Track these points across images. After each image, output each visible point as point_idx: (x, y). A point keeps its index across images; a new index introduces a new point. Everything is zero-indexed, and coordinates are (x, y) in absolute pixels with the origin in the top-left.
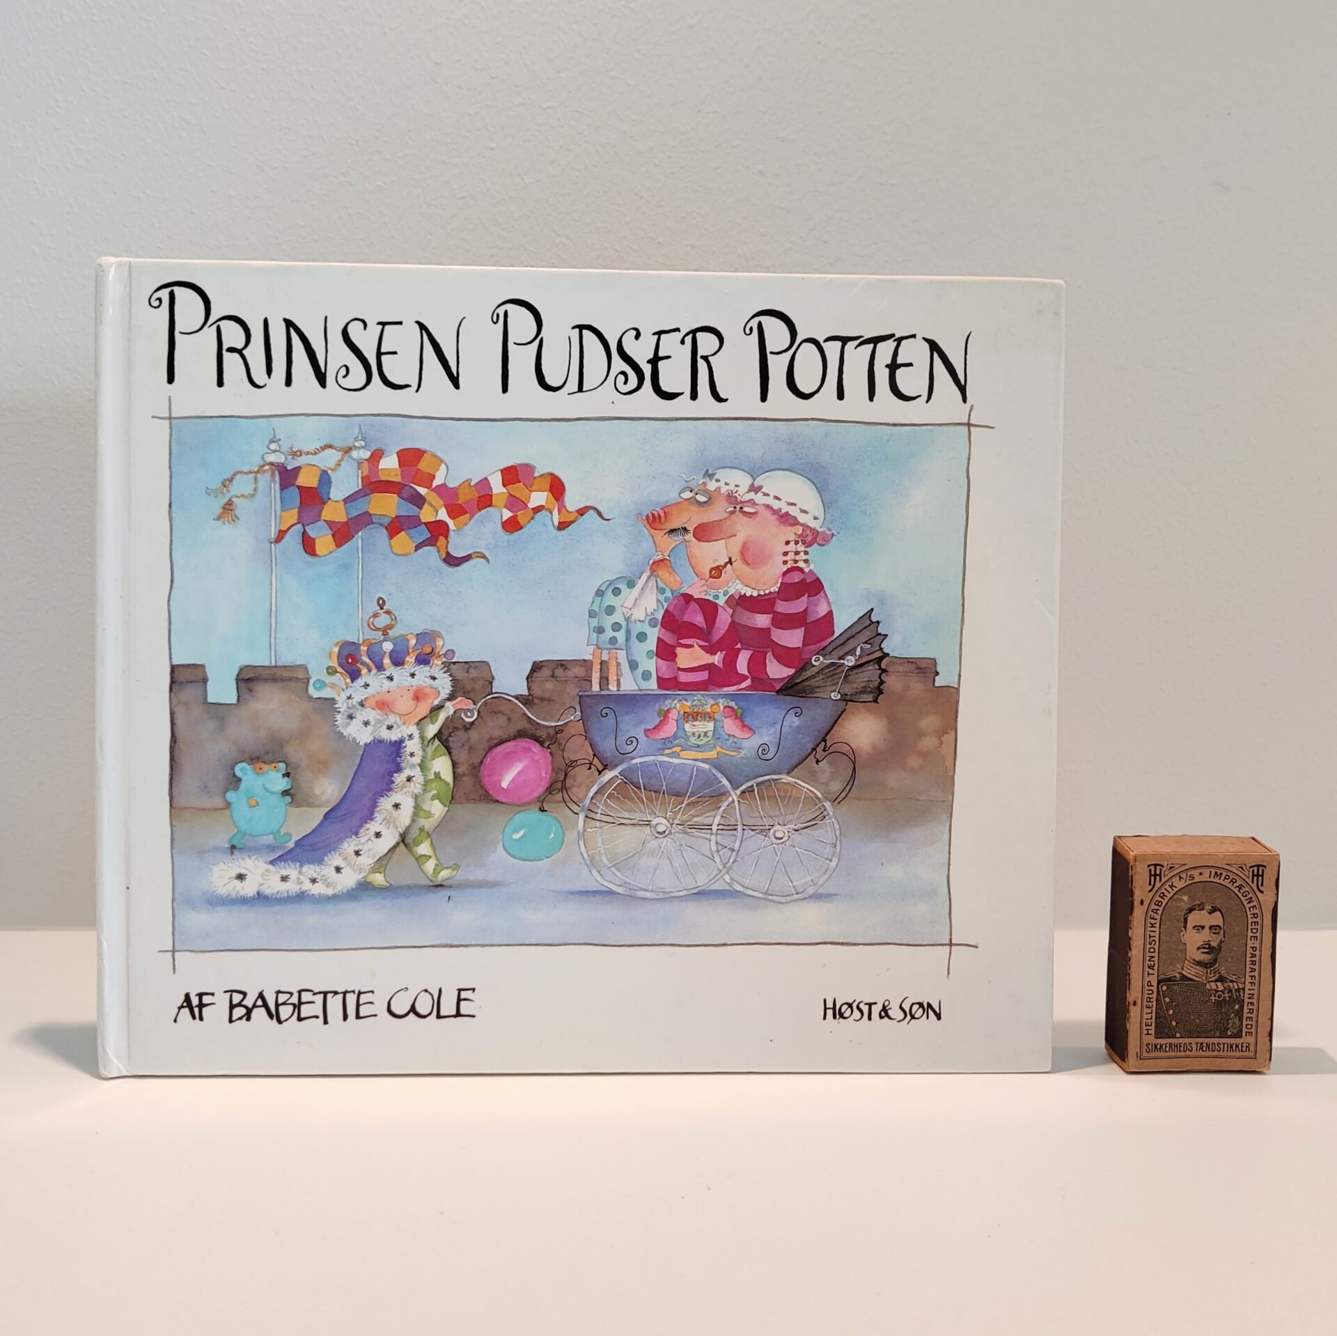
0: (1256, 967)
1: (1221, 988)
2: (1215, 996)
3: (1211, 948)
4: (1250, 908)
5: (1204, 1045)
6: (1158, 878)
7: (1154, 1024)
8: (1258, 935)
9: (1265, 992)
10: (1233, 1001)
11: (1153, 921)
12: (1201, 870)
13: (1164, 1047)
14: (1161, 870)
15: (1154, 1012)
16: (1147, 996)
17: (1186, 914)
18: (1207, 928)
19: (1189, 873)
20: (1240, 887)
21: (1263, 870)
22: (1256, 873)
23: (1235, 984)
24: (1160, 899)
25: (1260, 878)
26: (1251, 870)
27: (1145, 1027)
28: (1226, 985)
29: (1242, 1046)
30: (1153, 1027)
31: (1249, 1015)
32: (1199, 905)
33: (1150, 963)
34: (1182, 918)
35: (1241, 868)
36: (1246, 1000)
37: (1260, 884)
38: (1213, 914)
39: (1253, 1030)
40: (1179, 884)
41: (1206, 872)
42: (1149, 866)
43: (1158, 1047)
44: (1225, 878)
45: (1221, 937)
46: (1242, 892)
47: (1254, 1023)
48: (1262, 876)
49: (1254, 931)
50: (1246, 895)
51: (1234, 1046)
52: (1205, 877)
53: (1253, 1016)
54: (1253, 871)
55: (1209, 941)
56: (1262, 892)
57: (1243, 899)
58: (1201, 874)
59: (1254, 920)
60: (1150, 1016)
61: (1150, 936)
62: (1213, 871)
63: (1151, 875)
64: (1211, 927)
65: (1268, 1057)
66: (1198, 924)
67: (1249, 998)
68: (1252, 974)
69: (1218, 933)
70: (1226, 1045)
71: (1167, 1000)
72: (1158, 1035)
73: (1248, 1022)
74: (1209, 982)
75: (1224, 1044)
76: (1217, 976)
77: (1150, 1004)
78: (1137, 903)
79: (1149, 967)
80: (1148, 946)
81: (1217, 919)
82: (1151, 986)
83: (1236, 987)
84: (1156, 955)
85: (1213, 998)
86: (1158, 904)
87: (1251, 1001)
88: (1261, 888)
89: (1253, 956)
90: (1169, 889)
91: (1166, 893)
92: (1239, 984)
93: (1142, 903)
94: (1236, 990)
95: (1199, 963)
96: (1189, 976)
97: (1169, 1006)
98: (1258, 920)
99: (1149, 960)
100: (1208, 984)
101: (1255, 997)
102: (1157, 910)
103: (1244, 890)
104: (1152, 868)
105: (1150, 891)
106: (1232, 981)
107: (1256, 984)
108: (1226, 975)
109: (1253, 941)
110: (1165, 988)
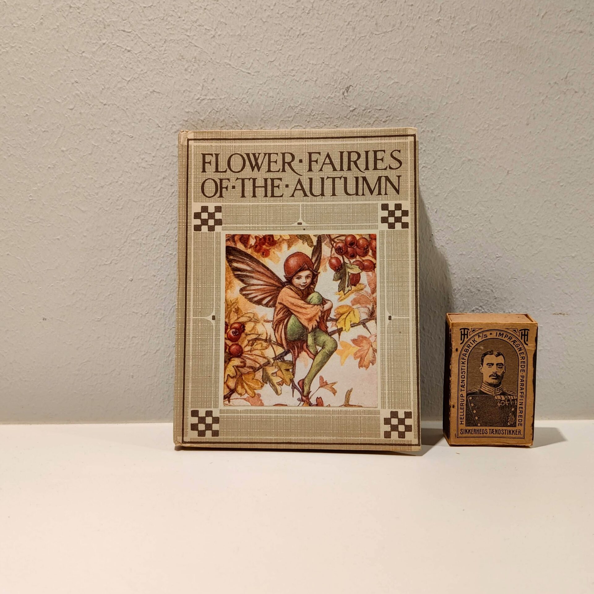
0: (524, 387)
1: (503, 398)
2: (500, 403)
3: (497, 376)
4: (520, 354)
5: (494, 430)
6: (466, 336)
7: (465, 418)
8: (525, 369)
9: (530, 401)
10: (510, 406)
11: (463, 361)
12: (490, 332)
13: (471, 431)
14: (467, 331)
15: (465, 411)
16: (460, 403)
17: (482, 357)
18: (495, 365)
19: (484, 334)
20: (514, 342)
21: (528, 332)
22: (523, 334)
23: (512, 396)
24: (467, 348)
25: (526, 337)
26: (521, 332)
27: (460, 420)
28: (506, 397)
29: (516, 432)
30: (464, 420)
31: (520, 414)
32: (490, 352)
33: (462, 384)
34: (480, 359)
35: (515, 331)
36: (518, 406)
37: (526, 340)
38: (498, 357)
39: (522, 423)
40: (478, 340)
41: (494, 333)
42: (461, 329)
43: (468, 431)
44: (505, 337)
45: (503, 370)
46: (515, 344)
47: (523, 419)
48: (527, 335)
49: (523, 367)
50: (518, 347)
51: (512, 431)
52: (494, 336)
53: (523, 414)
54: (522, 332)
55: (496, 372)
56: (527, 345)
57: (516, 348)
58: (491, 334)
59: (523, 360)
60: (463, 413)
61: (462, 369)
62: (498, 332)
63: (462, 335)
64: (497, 364)
65: (532, 438)
66: (490, 362)
67: (520, 405)
68: (521, 391)
69: (502, 368)
70: (507, 431)
71: (472, 405)
72: (468, 424)
73: (520, 418)
74: (496, 395)
75: (506, 430)
76: (501, 392)
77: (463, 407)
78: (454, 350)
79: (461, 386)
80: (461, 375)
81: (501, 359)
82: (463, 397)
83: (512, 398)
84: (465, 379)
85: (499, 404)
86: (466, 351)
87: (521, 406)
88: (527, 342)
89: (522, 381)
90: (472, 342)
91: (471, 345)
92: (514, 397)
93: (457, 350)
94: (512, 400)
95: (490, 385)
96: (485, 392)
97: (473, 408)
98: (525, 360)
99: (461, 383)
100: (496, 397)
101: (524, 404)
102: (466, 354)
103: (517, 343)
104: (463, 330)
105: (461, 344)
106: (510, 395)
107: (524, 396)
108: (506, 392)
109: (522, 372)
110: (471, 398)
